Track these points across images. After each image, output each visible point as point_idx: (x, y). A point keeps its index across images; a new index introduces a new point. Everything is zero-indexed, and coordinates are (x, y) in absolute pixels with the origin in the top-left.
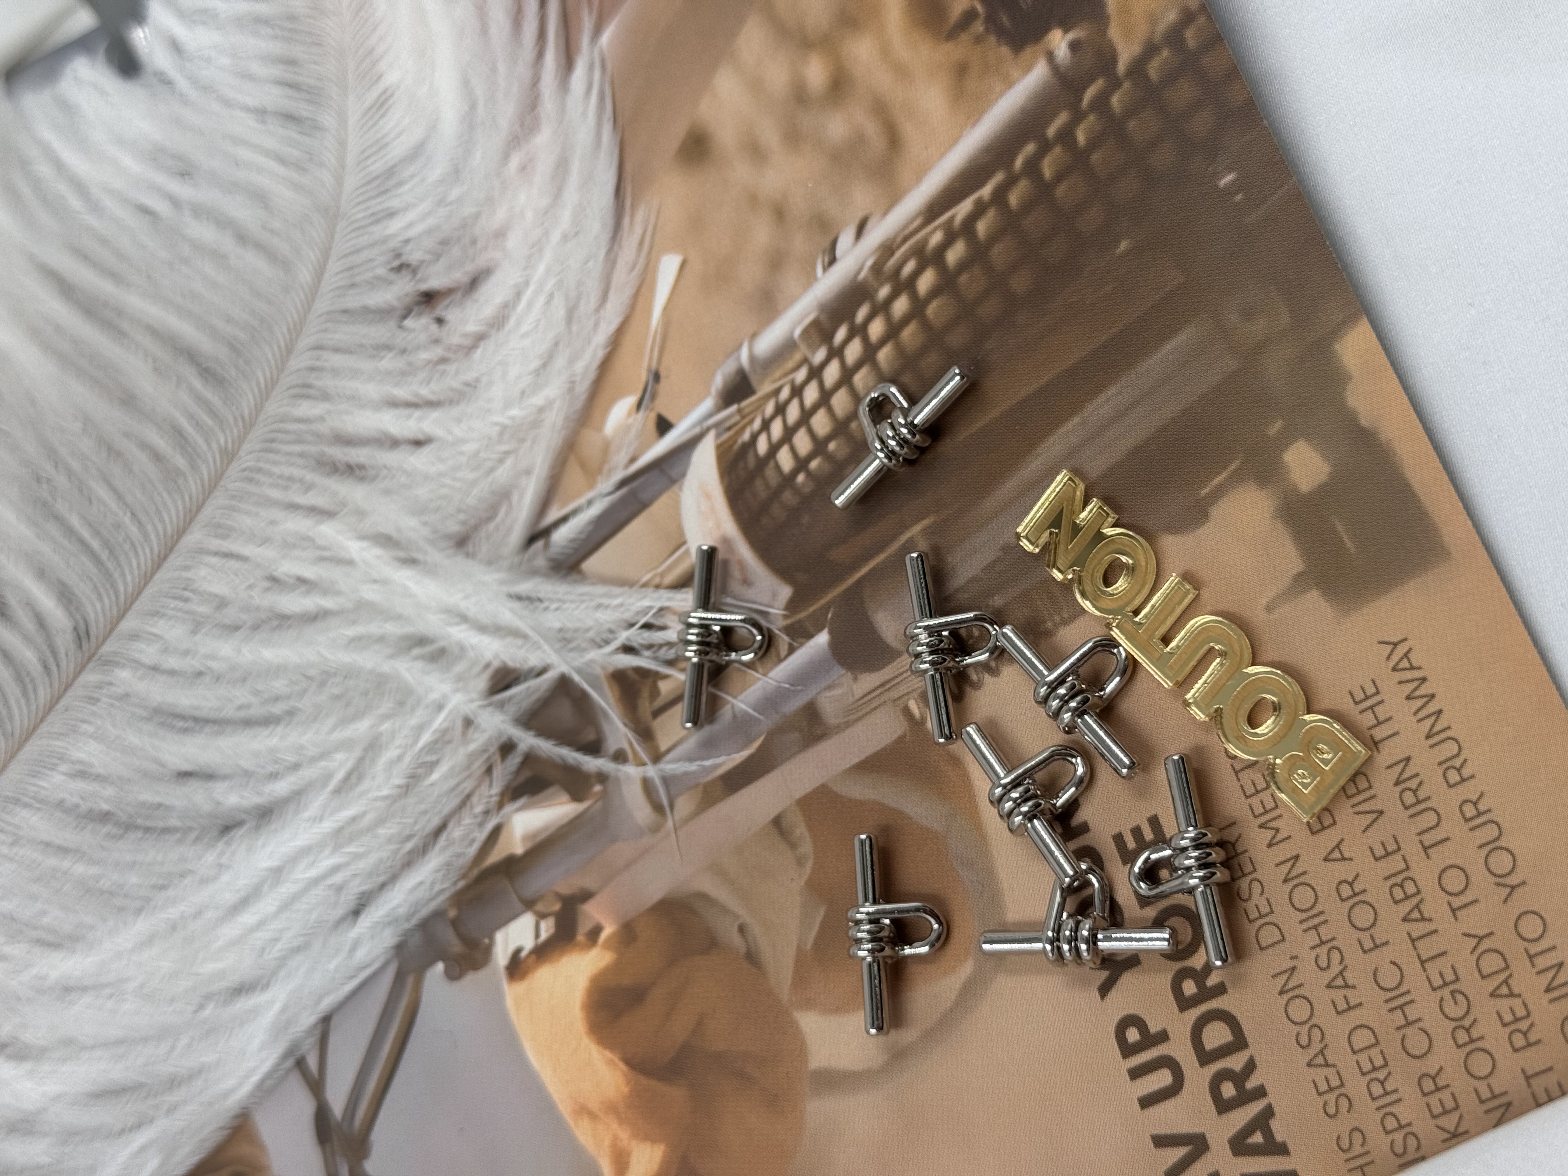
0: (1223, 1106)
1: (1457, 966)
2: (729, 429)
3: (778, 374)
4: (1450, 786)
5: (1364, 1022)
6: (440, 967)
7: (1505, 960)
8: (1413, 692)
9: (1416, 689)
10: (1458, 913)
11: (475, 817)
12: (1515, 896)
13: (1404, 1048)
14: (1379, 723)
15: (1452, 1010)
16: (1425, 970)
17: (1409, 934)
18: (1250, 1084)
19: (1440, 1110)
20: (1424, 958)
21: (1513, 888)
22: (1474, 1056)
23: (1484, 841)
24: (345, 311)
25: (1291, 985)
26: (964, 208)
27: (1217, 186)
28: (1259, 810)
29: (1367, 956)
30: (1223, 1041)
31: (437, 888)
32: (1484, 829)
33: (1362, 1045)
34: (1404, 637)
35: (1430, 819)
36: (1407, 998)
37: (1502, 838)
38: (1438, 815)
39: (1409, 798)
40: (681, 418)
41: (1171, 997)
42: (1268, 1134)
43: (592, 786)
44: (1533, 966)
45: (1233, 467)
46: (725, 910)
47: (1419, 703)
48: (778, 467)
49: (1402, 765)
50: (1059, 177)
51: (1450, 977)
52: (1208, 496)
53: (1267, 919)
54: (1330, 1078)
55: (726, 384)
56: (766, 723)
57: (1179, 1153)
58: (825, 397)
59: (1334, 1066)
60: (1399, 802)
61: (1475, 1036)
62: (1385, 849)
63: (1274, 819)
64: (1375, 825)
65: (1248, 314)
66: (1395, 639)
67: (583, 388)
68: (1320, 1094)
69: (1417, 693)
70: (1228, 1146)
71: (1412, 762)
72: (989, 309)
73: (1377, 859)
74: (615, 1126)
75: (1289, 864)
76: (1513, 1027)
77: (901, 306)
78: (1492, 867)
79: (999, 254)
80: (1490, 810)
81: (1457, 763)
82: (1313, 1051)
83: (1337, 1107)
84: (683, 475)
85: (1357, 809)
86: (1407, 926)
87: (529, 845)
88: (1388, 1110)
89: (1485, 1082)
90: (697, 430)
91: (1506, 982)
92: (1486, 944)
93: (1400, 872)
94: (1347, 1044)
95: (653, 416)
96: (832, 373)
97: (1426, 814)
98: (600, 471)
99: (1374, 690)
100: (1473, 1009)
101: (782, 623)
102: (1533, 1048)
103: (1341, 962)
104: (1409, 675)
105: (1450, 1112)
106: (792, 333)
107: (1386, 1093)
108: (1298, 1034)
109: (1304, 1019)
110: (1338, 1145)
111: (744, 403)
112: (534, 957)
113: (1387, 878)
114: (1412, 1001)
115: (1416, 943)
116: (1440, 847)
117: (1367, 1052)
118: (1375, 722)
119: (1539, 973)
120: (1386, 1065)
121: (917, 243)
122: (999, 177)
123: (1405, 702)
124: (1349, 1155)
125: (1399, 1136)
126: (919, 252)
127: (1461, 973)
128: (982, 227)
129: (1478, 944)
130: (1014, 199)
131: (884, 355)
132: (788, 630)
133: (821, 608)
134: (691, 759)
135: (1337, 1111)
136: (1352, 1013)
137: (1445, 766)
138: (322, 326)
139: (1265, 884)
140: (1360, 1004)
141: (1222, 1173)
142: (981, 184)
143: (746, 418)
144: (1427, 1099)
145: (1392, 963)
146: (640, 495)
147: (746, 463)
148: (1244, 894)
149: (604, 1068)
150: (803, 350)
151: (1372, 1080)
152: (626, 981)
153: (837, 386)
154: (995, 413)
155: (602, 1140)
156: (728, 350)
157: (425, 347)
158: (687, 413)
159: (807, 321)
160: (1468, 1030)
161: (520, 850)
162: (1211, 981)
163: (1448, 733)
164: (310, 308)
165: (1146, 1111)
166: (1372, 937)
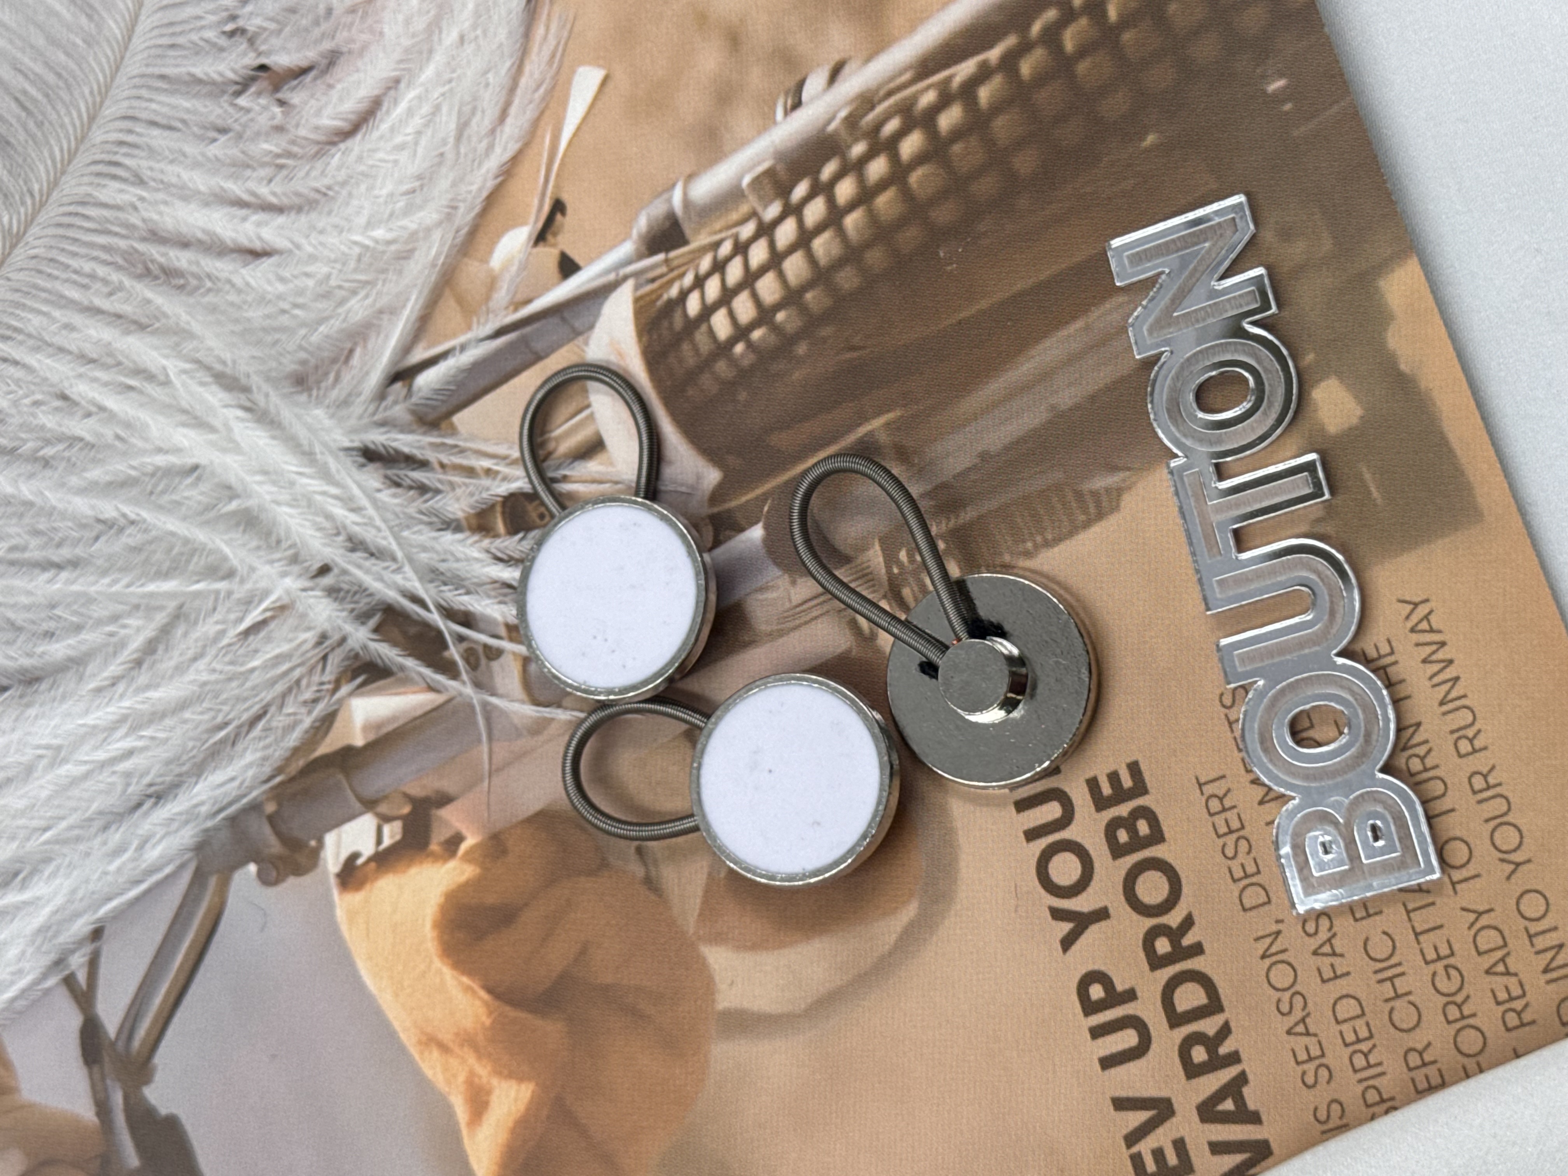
0: (1192, 1071)
1: (1452, 940)
2: (653, 280)
3: (718, 225)
4: (1460, 756)
5: (1352, 993)
6: (252, 868)
7: (1504, 938)
8: (1429, 655)
9: (1434, 653)
10: (1458, 887)
12: (1519, 874)
13: (1391, 1019)
14: (1391, 685)
15: (1443, 984)
16: (1419, 943)
17: (1404, 905)
18: (1223, 1050)
19: (1426, 1085)
20: (1418, 930)
21: (1517, 865)
22: (1464, 1033)
23: (1491, 815)
24: (162, 77)
25: (1274, 949)
26: (965, 69)
27: (1264, 91)
29: (1359, 923)
30: (1196, 1004)
32: (1492, 802)
33: (1346, 1016)
34: (1425, 597)
36: (1398, 970)
37: (1511, 814)
38: (1445, 784)
39: (1416, 765)
40: (591, 261)
41: (1142, 955)
42: (1240, 1101)
44: (1532, 945)
47: (1436, 667)
48: (711, 332)
49: (1411, 730)
50: (1082, 52)
51: (1444, 951)
53: (1254, 880)
54: (1311, 1048)
55: (650, 228)
57: (1143, 1116)
58: (776, 260)
59: (1315, 1035)
60: (1404, 768)
61: (1466, 1012)
66: (1417, 599)
68: (1298, 1063)
69: (1434, 657)
70: (1195, 1112)
71: (1422, 728)
72: (985, 187)
74: (472, 1060)
76: (1507, 1006)
77: (877, 168)
78: (1498, 842)
79: (1002, 127)
80: (1500, 784)
81: (1470, 733)
82: (1293, 1019)
83: (1316, 1077)
84: (591, 327)
86: (1404, 896)
87: (372, 737)
88: (1370, 1082)
89: (1473, 1060)
90: (612, 277)
91: (1503, 960)
92: (1484, 920)
94: (1330, 1013)
95: (556, 253)
96: (786, 232)
97: (1432, 783)
100: (1466, 985)
101: (707, 510)
102: (1527, 1028)
103: (1330, 929)
104: (1428, 637)
106: (740, 178)
107: (1369, 1066)
108: (1279, 1001)
109: (1286, 985)
110: (1315, 1115)
111: (673, 254)
112: (373, 865)
114: (1403, 974)
115: (1412, 915)
116: (1444, 818)
117: (1352, 1023)
119: (1538, 953)
120: (1371, 1036)
121: (905, 99)
122: (1011, 41)
123: (1421, 665)
124: (1325, 1127)
126: (906, 110)
127: (1456, 947)
128: (984, 94)
129: (1477, 919)
130: (1026, 68)
131: (852, 221)
132: (713, 519)
133: (757, 498)
135: (1316, 1082)
136: (1338, 981)
137: (1456, 735)
138: (134, 92)
139: (1253, 843)
140: (1348, 974)
141: (1187, 1140)
142: (990, 46)
143: (675, 271)
144: (1413, 1074)
145: (1385, 933)
146: (533, 344)
147: (671, 324)
148: (1230, 852)
149: (460, 996)
150: (752, 202)
151: (1355, 1052)
152: (491, 899)
153: (792, 249)
154: (984, 304)
155: (455, 1076)
156: (660, 189)
157: (267, 134)
158: (599, 255)
159: (760, 169)
160: (1459, 1006)
161: (359, 741)
162: (1187, 941)
163: (1463, 702)
164: (118, 69)
165: (1107, 1072)
166: (1365, 905)
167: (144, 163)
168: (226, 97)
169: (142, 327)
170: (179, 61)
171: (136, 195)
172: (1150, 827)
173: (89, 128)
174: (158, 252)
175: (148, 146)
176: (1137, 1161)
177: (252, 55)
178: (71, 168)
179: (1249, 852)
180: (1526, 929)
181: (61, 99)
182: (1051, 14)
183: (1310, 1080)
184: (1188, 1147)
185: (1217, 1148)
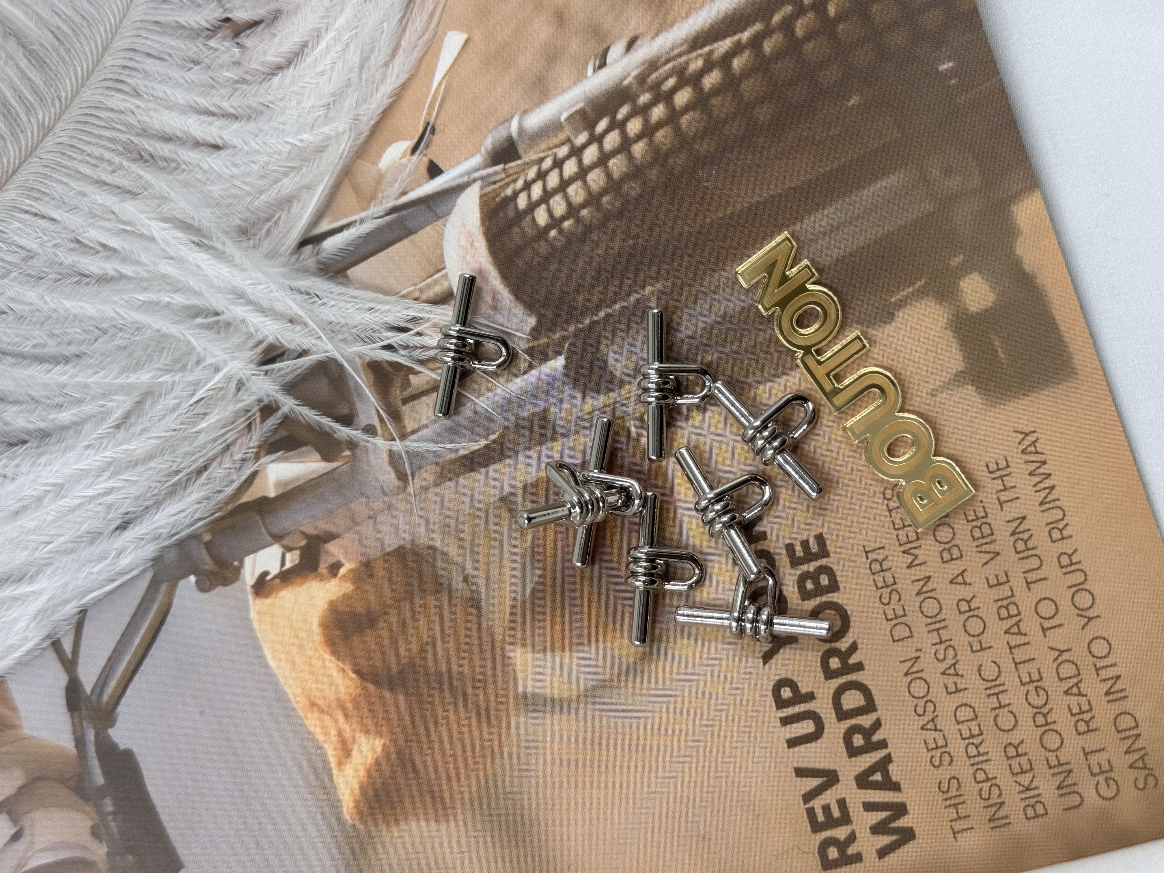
0: (853, 752)
1: (1041, 669)
2: (494, 183)
3: (542, 147)
4: (1053, 541)
5: (968, 703)
6: (192, 579)
7: (1078, 670)
8: (1035, 470)
9: (1037, 468)
10: (1047, 632)
11: (234, 462)
12: (1091, 625)
13: (995, 723)
14: (1005, 489)
15: (1033, 699)
16: (1017, 670)
17: (1008, 643)
18: (875, 738)
19: (1019, 770)
20: (1017, 661)
21: (1090, 619)
22: (1047, 734)
23: (1072, 583)
24: (156, 22)
25: (914, 669)
26: (725, 45)
27: (937, 70)
28: (904, 540)
29: (974, 655)
30: (857, 705)
31: (196, 516)
32: (1073, 574)
33: (963, 719)
34: (1033, 429)
35: (1035, 562)
36: (1002, 688)
37: (1087, 583)
38: (1041, 560)
39: (1021, 546)
40: (451, 167)
41: (820, 669)
42: (886, 775)
43: (343, 451)
44: (1098, 675)
45: (919, 284)
46: (454, 563)
47: (1038, 479)
48: (534, 221)
49: (1018, 521)
50: (809, 37)
51: (1035, 677)
52: (896, 303)
53: (901, 620)
54: (938, 740)
55: (495, 146)
56: (503, 421)
57: (816, 782)
58: (582, 173)
59: (941, 731)
60: (1012, 548)
61: (1049, 721)
62: (998, 580)
63: (916, 548)
64: (992, 562)
65: (947, 171)
66: (1026, 430)
67: (365, 128)
68: (928, 750)
69: (1038, 471)
70: (854, 781)
71: (1026, 520)
72: (735, 128)
73: (990, 587)
74: (342, 720)
75: (923, 582)
76: (1079, 717)
77: (658, 112)
78: (1077, 603)
79: (749, 87)
80: (1080, 562)
81: (1061, 525)
82: (926, 719)
83: (941, 760)
84: (449, 213)
85: (980, 549)
86: (1008, 637)
87: (281, 491)
88: (979, 766)
89: (1054, 754)
90: (465, 179)
91: (1077, 684)
92: (1065, 656)
93: (1006, 598)
94: (953, 716)
95: (426, 160)
96: (591, 154)
97: (1031, 559)
98: (373, 198)
99: (1005, 465)
100: (1050, 701)
101: (524, 345)
102: (1092, 734)
103: (955, 657)
104: (1034, 457)
105: (1026, 772)
106: (560, 115)
107: (979, 754)
108: (916, 706)
109: (922, 695)
110: (939, 788)
111: (509, 165)
112: (278, 580)
113: (995, 601)
114: (1005, 691)
115: (1013, 650)
116: (1038, 583)
117: (968, 724)
118: (1002, 488)
119: (1102, 681)
120: (981, 734)
121: (679, 65)
122: (758, 27)
123: (1028, 477)
124: (947, 796)
125: (986, 786)
126: (680, 73)
127: (1044, 675)
128: (737, 63)
129: (1059, 656)
130: (768, 46)
131: (638, 148)
132: (530, 351)
133: (560, 339)
134: (433, 442)
135: (941, 764)
136: (959, 694)
137: (1051, 526)
138: (136, 32)
139: (902, 595)
140: (966, 689)
141: (848, 800)
142: (742, 29)
143: (510, 177)
144: (1010, 761)
145: (994, 662)
146: (407, 223)
147: (506, 213)
148: (885, 600)
149: (336, 674)
150: (567, 132)
151: (969, 744)
152: (360, 608)
153: (594, 166)
154: (729, 211)
155: (329, 731)
156: (502, 120)
157: (228, 66)
158: (457, 163)
159: (574, 109)
160: (1045, 716)
161: (272, 494)
162: (853, 660)
163: (1057, 503)
164: (124, 16)
165: (792, 750)
166: (980, 642)
167: (140, 82)
168: (200, 39)
169: (134, 195)
170: (168, 12)
171: (133, 104)
172: (830, 580)
173: (102, 56)
174: (148, 144)
175: (144, 70)
176: (811, 813)
177: (221, 10)
178: (88, 83)
179: (899, 601)
180: (1095, 665)
181: (84, 34)
182: (788, 9)
183: (936, 762)
184: (848, 805)
185: (869, 807)
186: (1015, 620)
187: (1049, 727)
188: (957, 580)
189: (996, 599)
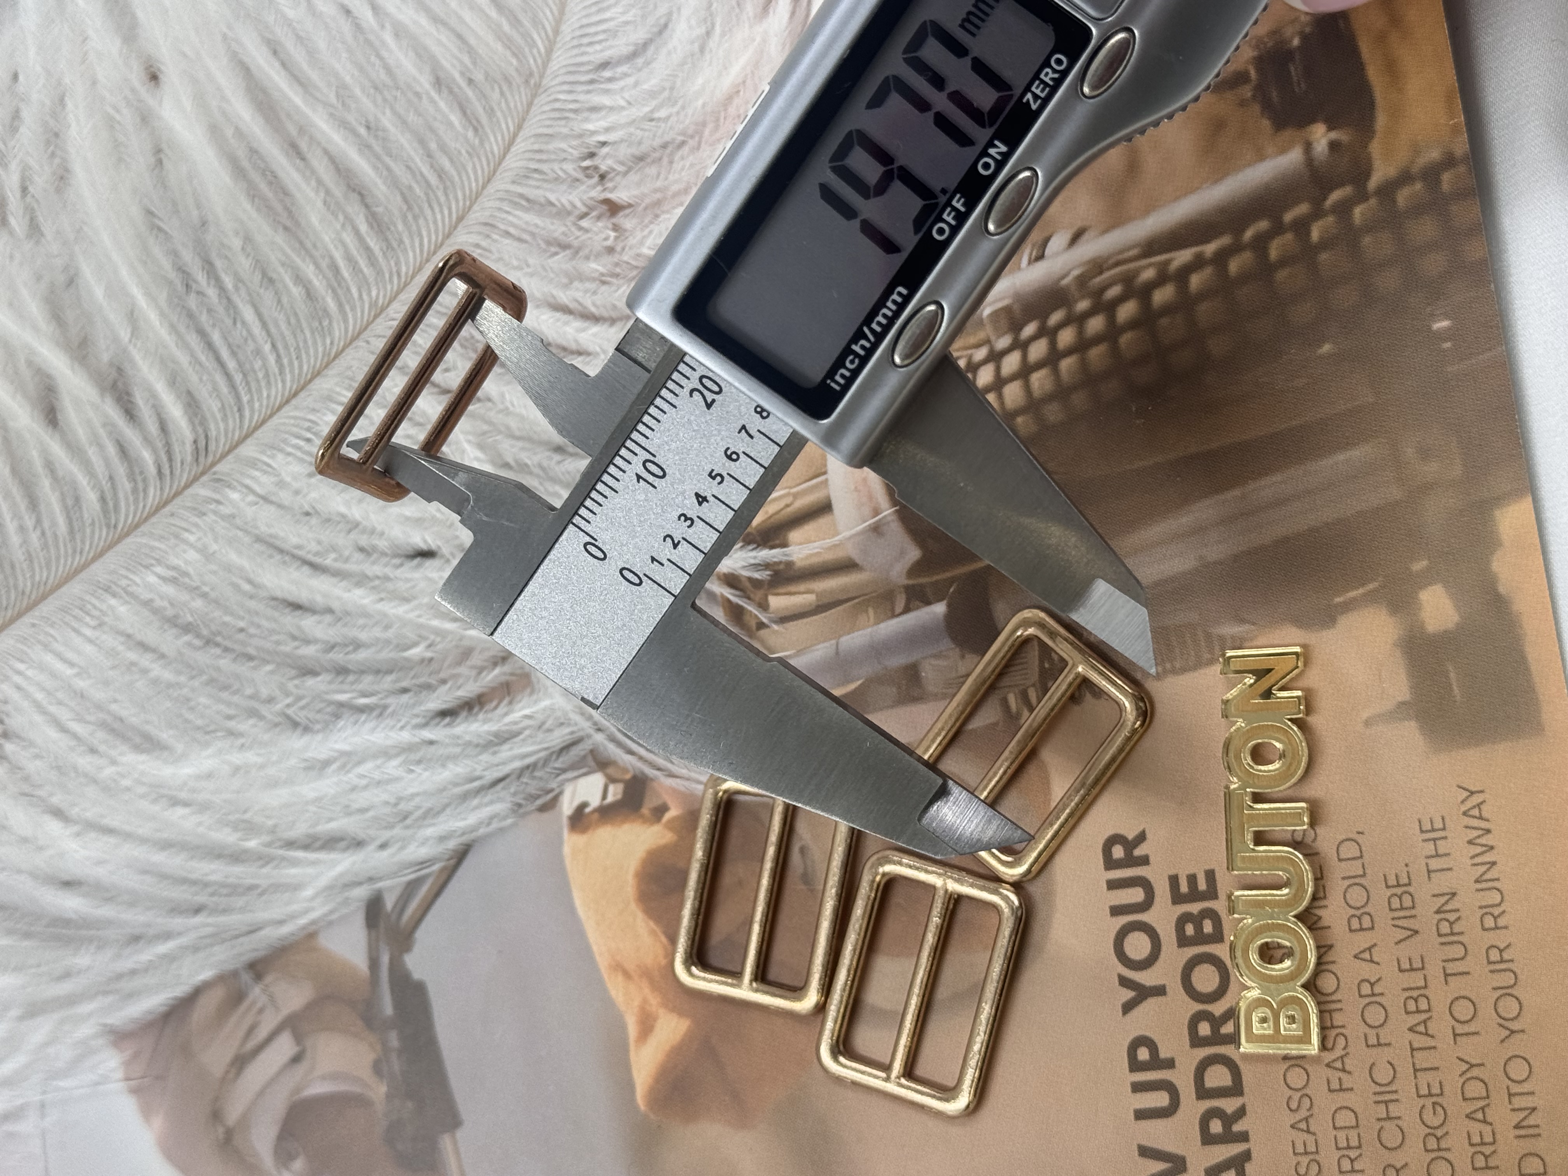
0: (1208, 1139)
1: (1444, 1083)
4: (1484, 929)
5: (1351, 1106)
7: (1487, 1091)
8: (1475, 838)
9: (1479, 837)
10: (1459, 1039)
12: (1512, 1039)
13: (1379, 1138)
14: (1437, 855)
15: (1429, 1118)
16: (1416, 1078)
17: (1410, 1043)
18: (1236, 1128)
20: (1421, 1067)
21: (1513, 1032)
22: (1437, 1163)
23: (1498, 985)
27: (1431, 327)
29: (1368, 1050)
30: (1222, 1084)
32: (1502, 974)
33: (1343, 1124)
34: (1481, 788)
36: (1394, 1097)
37: (1516, 987)
38: (1466, 950)
39: (1445, 928)
41: (1186, 1033)
44: (1510, 1102)
45: (1370, 586)
47: (1478, 850)
49: (1447, 897)
51: (1436, 1090)
52: (1339, 605)
54: (1308, 1144)
56: (867, 669)
59: (1314, 1134)
60: (1435, 929)
61: (1443, 1145)
62: (1411, 964)
64: (1407, 942)
65: (1424, 454)
66: (1473, 788)
68: (1295, 1154)
69: (1479, 841)
71: (1456, 898)
72: (1182, 358)
73: (1401, 970)
76: (1478, 1149)
78: (1500, 1009)
79: (1205, 311)
80: (1512, 960)
81: (1496, 911)
82: (1299, 1116)
85: (1397, 923)
86: (1411, 1036)
91: (1483, 1109)
92: (1475, 1072)
93: (1418, 988)
94: (1330, 1119)
97: (1455, 946)
99: (1441, 826)
100: (1448, 1123)
103: (1345, 1049)
104: (1477, 823)
108: (1290, 1098)
109: (1299, 1086)
113: (1404, 990)
114: (1397, 1101)
115: (1415, 1053)
116: (1459, 978)
118: (1434, 853)
119: (1514, 1110)
120: (1360, 1146)
127: (1446, 1090)
129: (1468, 1070)
137: (1484, 911)
140: (1351, 1089)
145: (1389, 1063)
151: (1344, 1156)
160: (1438, 1139)
162: (1225, 1029)
165: (1138, 1123)
166: (1378, 1036)
168: (571, 218)
172: (1214, 927)
180: (1508, 1089)
186: (1424, 1016)
187: (1441, 1154)
188: (1363, 956)
189: (1406, 986)
